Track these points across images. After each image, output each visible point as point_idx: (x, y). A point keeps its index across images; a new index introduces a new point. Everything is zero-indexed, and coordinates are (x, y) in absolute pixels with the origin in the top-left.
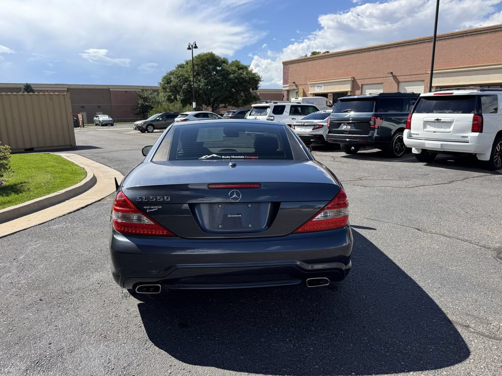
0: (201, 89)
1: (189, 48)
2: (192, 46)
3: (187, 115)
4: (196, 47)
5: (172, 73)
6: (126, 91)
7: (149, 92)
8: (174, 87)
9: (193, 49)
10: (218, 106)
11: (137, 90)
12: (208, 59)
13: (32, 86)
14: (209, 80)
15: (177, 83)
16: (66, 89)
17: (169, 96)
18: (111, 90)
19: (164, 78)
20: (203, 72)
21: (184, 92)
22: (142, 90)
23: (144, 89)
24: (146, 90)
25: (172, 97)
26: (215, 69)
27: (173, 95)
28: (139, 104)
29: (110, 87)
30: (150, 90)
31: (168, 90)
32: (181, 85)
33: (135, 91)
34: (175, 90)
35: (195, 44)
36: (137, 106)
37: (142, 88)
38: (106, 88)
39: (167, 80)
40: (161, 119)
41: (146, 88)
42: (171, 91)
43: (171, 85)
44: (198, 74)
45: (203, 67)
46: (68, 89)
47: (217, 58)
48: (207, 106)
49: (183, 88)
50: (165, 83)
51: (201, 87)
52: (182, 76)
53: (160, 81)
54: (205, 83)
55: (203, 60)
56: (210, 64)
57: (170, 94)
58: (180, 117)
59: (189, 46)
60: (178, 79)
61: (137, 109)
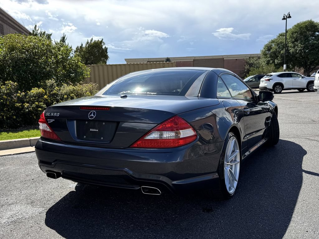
0: (298, 53)
1: (284, 19)
2: (286, 16)
3: (271, 75)
4: (290, 17)
5: (273, 42)
6: (236, 60)
7: (255, 59)
8: (274, 53)
9: (287, 19)
10: (315, 67)
11: (245, 58)
12: (306, 26)
13: (171, 59)
14: (306, 45)
15: (276, 49)
16: (193, 60)
17: (269, 61)
18: (224, 59)
19: (266, 46)
20: (301, 38)
21: (282, 57)
22: (250, 58)
23: (251, 57)
24: (253, 57)
25: (271, 62)
26: (313, 35)
27: (272, 60)
28: (245, 69)
29: (224, 57)
30: (256, 57)
31: (268, 56)
32: (280, 50)
33: (244, 59)
34: (274, 55)
35: (289, 15)
36: (244, 71)
37: (250, 56)
38: (221, 57)
39: (269, 48)
40: (254, 80)
41: (252, 56)
42: (271, 56)
43: (271, 51)
44: (296, 40)
45: (301, 34)
46: (194, 60)
47: (316, 25)
48: (299, 68)
49: (281, 53)
50: (266, 50)
51: (298, 52)
52: (281, 43)
53: (262, 49)
54: (301, 47)
55: (301, 27)
56: (308, 30)
57: (269, 59)
58: (265, 78)
59: (284, 17)
60: (277, 46)
61: (244, 73)
